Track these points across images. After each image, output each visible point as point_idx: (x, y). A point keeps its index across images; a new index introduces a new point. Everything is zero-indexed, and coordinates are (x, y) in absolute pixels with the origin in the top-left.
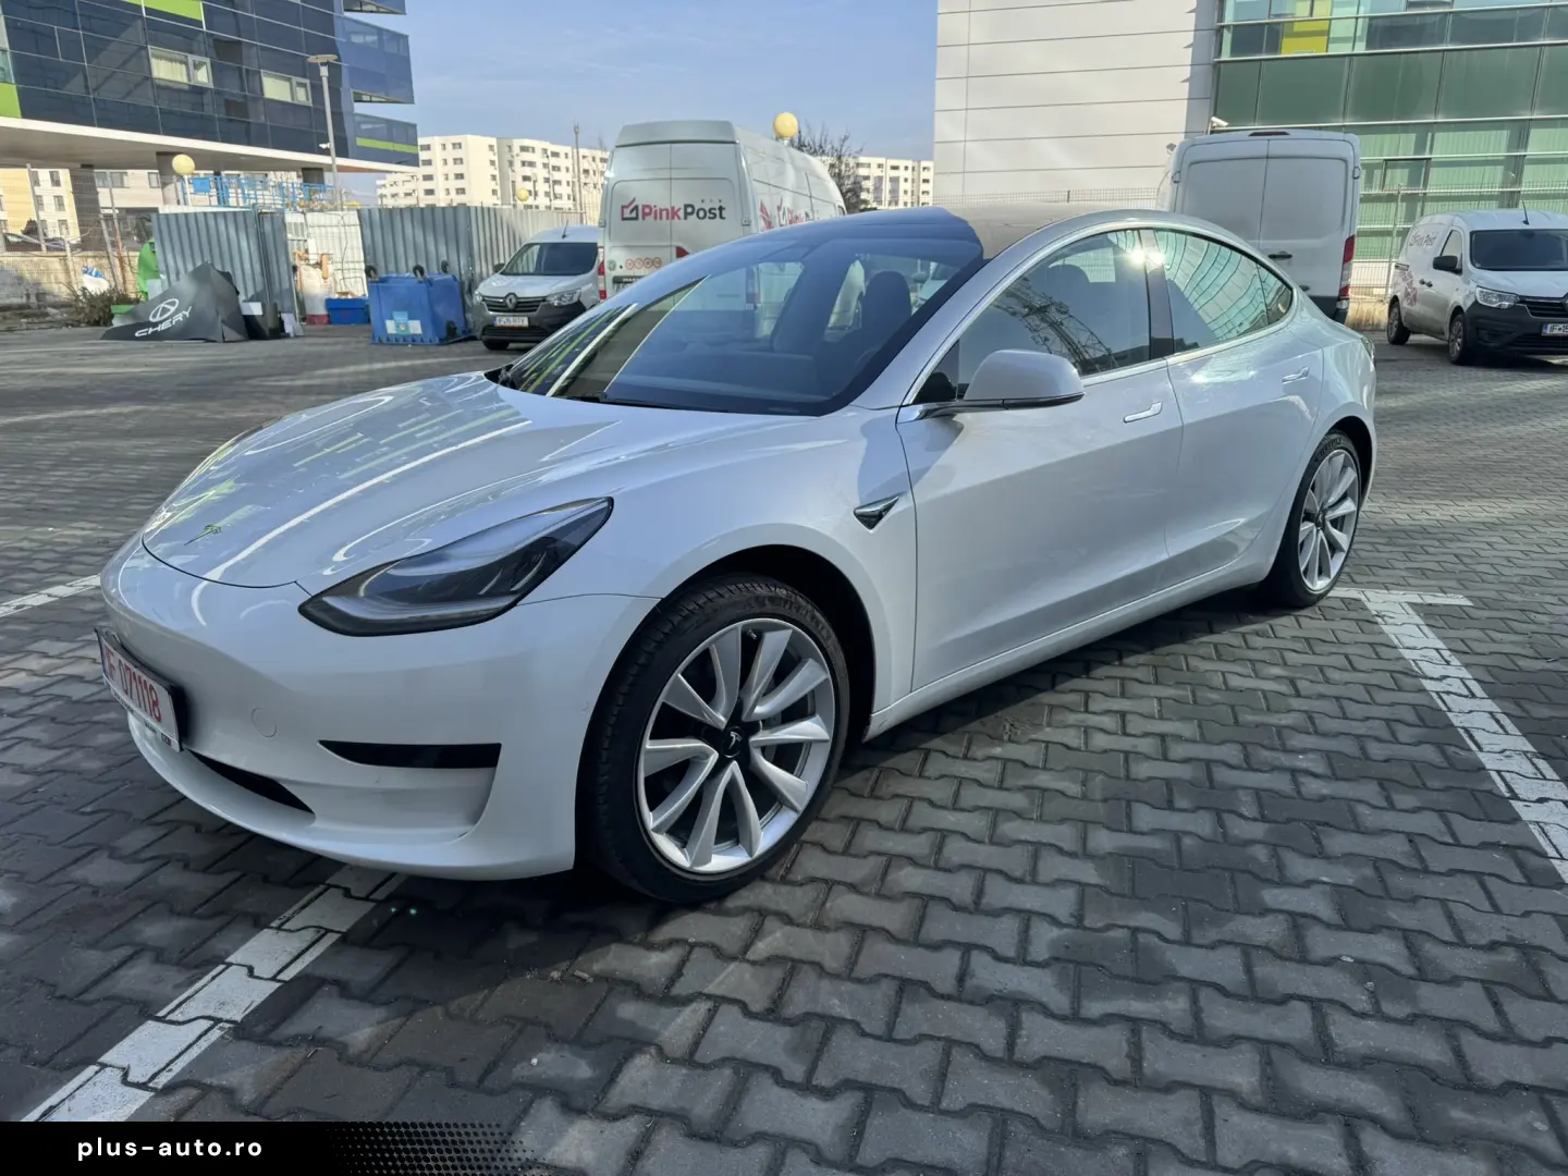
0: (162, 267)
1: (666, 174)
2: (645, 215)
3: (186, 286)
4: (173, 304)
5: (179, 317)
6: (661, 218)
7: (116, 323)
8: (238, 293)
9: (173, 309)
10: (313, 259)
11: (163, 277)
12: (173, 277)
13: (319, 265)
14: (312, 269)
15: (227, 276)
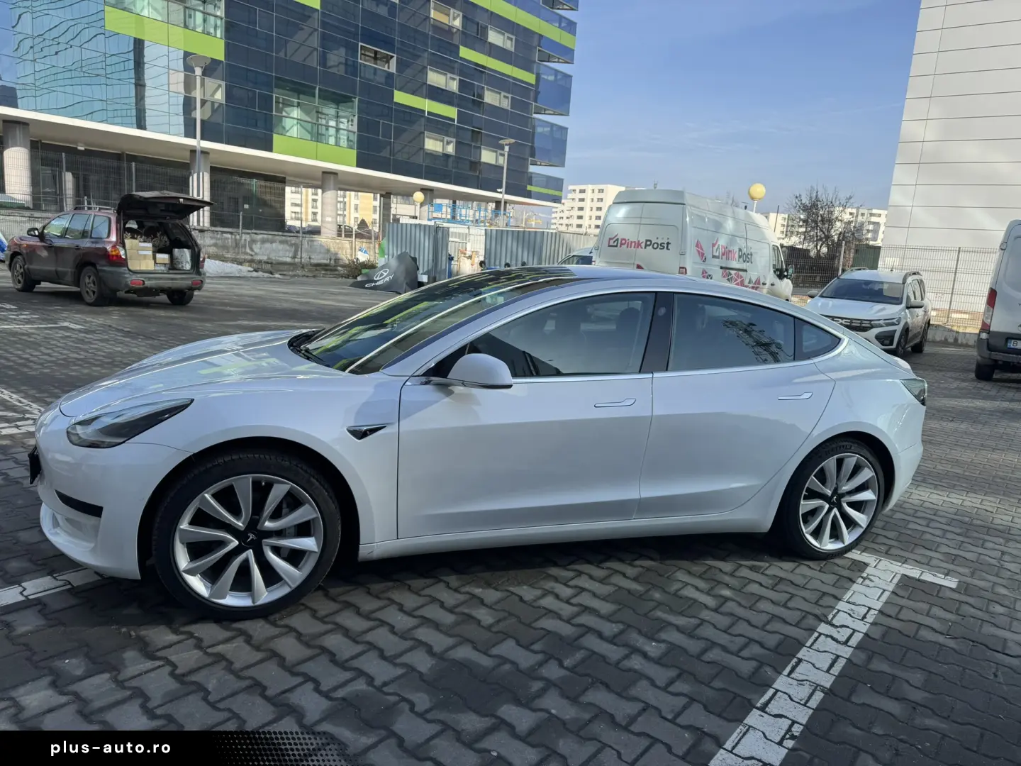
0: (386, 251)
1: (638, 221)
2: (622, 244)
3: (394, 263)
4: (386, 272)
5: (387, 279)
6: (631, 247)
7: (359, 279)
8: (418, 269)
9: (385, 274)
10: (468, 253)
11: (386, 256)
12: (390, 257)
13: (470, 257)
14: (466, 259)
15: (414, 259)
